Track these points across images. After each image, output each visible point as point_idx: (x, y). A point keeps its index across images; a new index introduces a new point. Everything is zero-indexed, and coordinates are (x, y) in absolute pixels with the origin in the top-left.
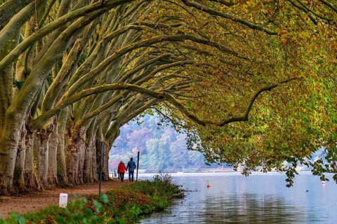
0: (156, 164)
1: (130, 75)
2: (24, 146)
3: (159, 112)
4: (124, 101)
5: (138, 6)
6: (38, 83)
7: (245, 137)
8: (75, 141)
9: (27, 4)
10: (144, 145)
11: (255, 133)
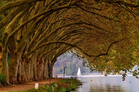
0: (71, 72)
1: (61, 38)
2: (21, 65)
3: (72, 52)
4: (58, 48)
5: (64, 11)
6: (26, 41)
7: (106, 61)
8: (40, 63)
9: (22, 10)
10: (66, 65)
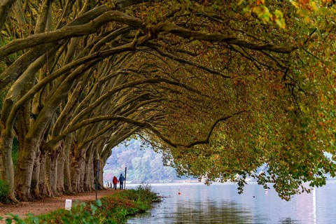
0: (140, 177)
1: (120, 109)
2: (38, 163)
3: (142, 137)
4: (115, 129)
5: (125, 56)
6: (49, 115)
7: (206, 156)
8: (78, 159)
9: (41, 55)
10: (130, 162)
11: (214, 153)
